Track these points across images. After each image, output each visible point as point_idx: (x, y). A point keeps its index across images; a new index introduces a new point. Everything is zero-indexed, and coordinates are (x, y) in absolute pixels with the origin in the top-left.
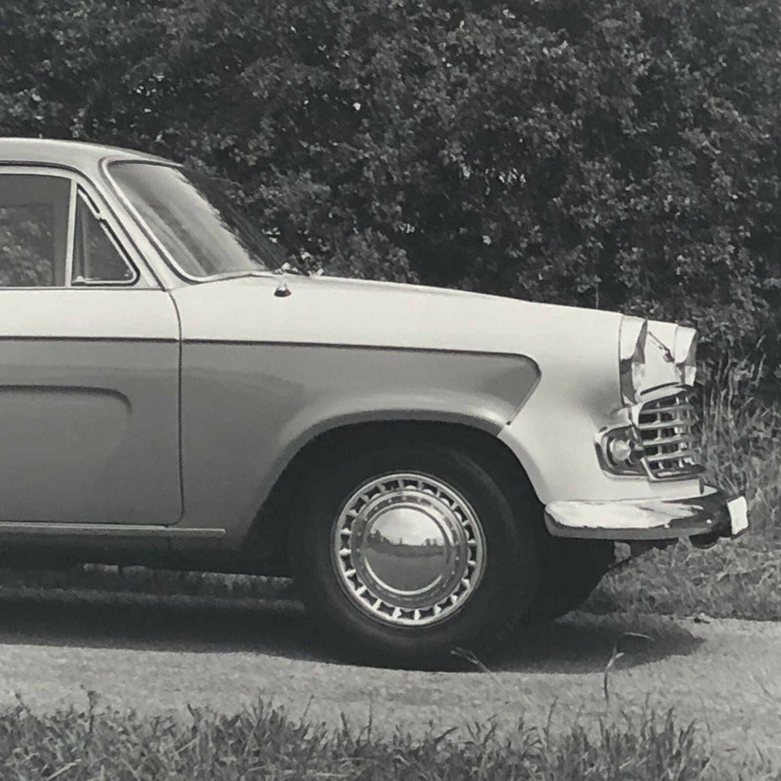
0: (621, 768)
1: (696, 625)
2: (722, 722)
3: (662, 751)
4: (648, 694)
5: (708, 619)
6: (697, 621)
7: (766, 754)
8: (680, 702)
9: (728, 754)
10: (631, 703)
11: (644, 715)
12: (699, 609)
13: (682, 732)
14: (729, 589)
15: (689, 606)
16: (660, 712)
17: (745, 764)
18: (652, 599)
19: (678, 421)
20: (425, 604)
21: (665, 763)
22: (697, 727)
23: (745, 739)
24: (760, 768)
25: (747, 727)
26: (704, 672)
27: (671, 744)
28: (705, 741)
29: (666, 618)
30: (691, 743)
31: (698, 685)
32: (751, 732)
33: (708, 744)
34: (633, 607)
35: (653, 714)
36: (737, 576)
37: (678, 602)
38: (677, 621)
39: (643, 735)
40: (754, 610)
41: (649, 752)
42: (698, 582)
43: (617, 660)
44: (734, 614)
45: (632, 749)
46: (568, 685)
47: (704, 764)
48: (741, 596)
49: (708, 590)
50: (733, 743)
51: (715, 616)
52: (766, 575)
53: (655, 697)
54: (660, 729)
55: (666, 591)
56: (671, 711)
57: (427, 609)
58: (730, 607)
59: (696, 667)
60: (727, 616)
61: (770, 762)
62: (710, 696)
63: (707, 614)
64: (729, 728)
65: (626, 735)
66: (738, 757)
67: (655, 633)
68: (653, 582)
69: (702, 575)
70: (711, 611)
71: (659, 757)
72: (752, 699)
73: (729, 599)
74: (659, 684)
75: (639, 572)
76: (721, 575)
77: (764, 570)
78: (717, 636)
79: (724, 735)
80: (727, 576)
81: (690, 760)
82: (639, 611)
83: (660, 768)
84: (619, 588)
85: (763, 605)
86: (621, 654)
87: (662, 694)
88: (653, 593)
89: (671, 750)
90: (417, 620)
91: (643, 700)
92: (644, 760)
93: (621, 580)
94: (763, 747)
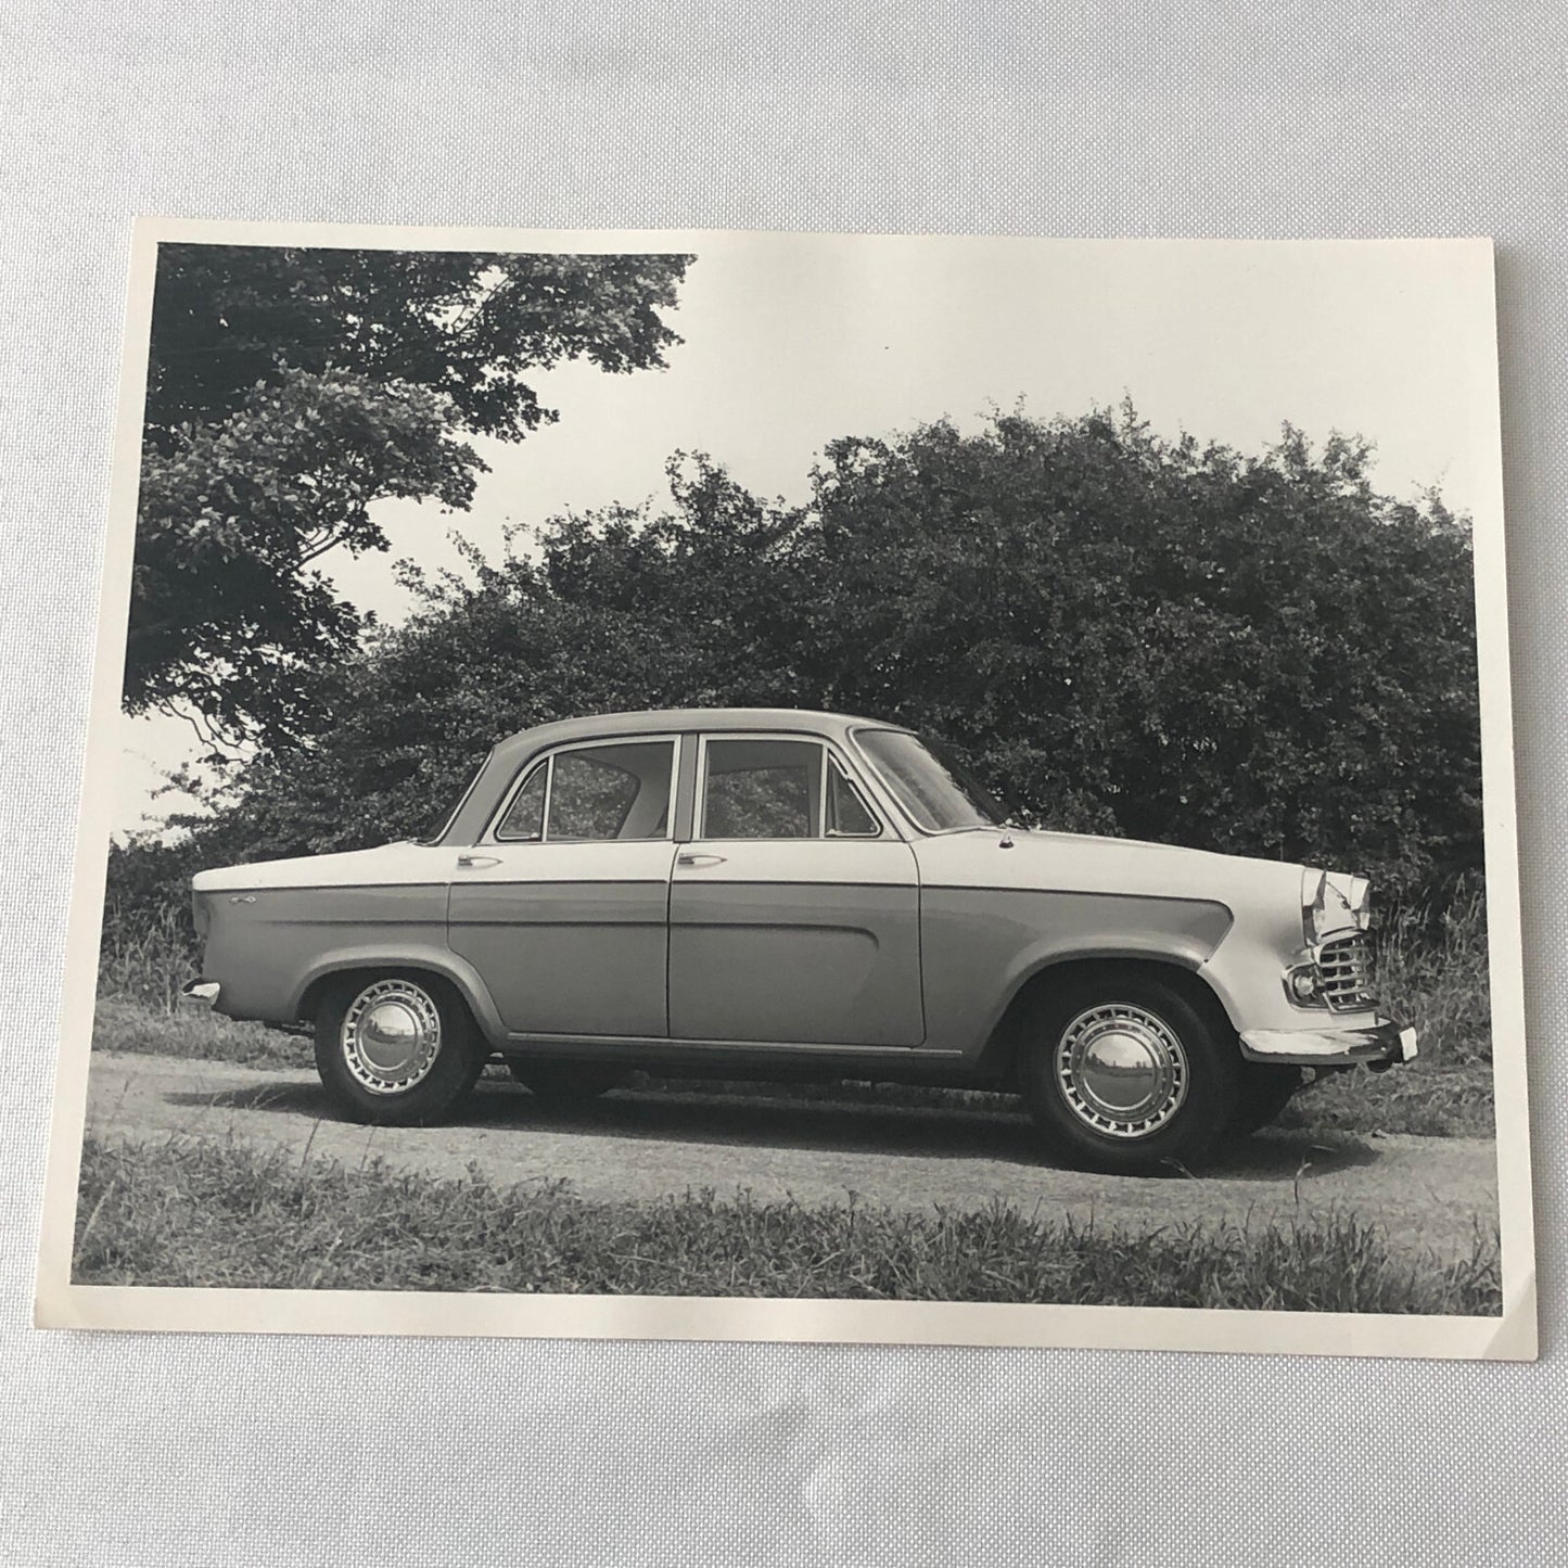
0: (1311, 1263)
1: (1375, 1140)
2: (1398, 1224)
3: (1345, 1249)
4: (1333, 1199)
5: (1384, 1134)
6: (1375, 1136)
7: (1436, 1252)
8: (1360, 1207)
9: (1403, 1253)
10: (1317, 1207)
11: (1330, 1218)
12: (1376, 1125)
13: (1363, 1233)
14: (1402, 1108)
15: (1367, 1122)
16: (1345, 1216)
17: (1418, 1261)
18: (1335, 1116)
19: (1354, 960)
20: (1137, 1118)
21: (1349, 1260)
22: (1376, 1228)
23: (1418, 1239)
24: (1431, 1265)
25: (1420, 1229)
26: (1381, 1181)
27: (1353, 1241)
28: (1383, 1241)
29: (1347, 1133)
30: (1371, 1242)
31: (1377, 1192)
32: (1423, 1234)
33: (1386, 1243)
34: (1319, 1123)
35: (1338, 1217)
36: (1410, 1097)
37: (1358, 1119)
38: (1357, 1136)
39: (1329, 1234)
40: (1424, 1128)
41: (1334, 1250)
42: (1375, 1102)
43: (1306, 1170)
44: (1407, 1131)
45: (1320, 1247)
46: (1264, 1191)
47: (1383, 1260)
48: (1413, 1115)
49: (1383, 1110)
50: (1409, 1244)
51: (1391, 1131)
52: (1434, 1097)
53: (1339, 1203)
54: (1344, 1231)
55: (1347, 1110)
56: (1353, 1215)
57: (1139, 1123)
58: (1403, 1124)
59: (1374, 1176)
60: (1402, 1132)
61: (1440, 1259)
62: (1386, 1201)
63: (1383, 1130)
64: (1404, 1229)
65: (1314, 1236)
66: (1413, 1255)
67: (1338, 1145)
68: (1336, 1102)
69: (1379, 1096)
70: (1387, 1128)
71: (1343, 1254)
72: (1422, 1204)
73: (1402, 1117)
74: (1340, 1190)
75: (1324, 1093)
76: (1394, 1096)
77: (1433, 1092)
78: (1392, 1149)
79: (1400, 1236)
80: (1401, 1097)
81: (1371, 1258)
82: (1322, 1127)
83: (1345, 1265)
84: (1306, 1106)
85: (1431, 1123)
86: (1309, 1165)
87: (1344, 1199)
88: (1336, 1112)
89: (1354, 1248)
90: (1131, 1133)
91: (1330, 1204)
92: (1331, 1257)
93: (1308, 1099)
94: (1435, 1246)
